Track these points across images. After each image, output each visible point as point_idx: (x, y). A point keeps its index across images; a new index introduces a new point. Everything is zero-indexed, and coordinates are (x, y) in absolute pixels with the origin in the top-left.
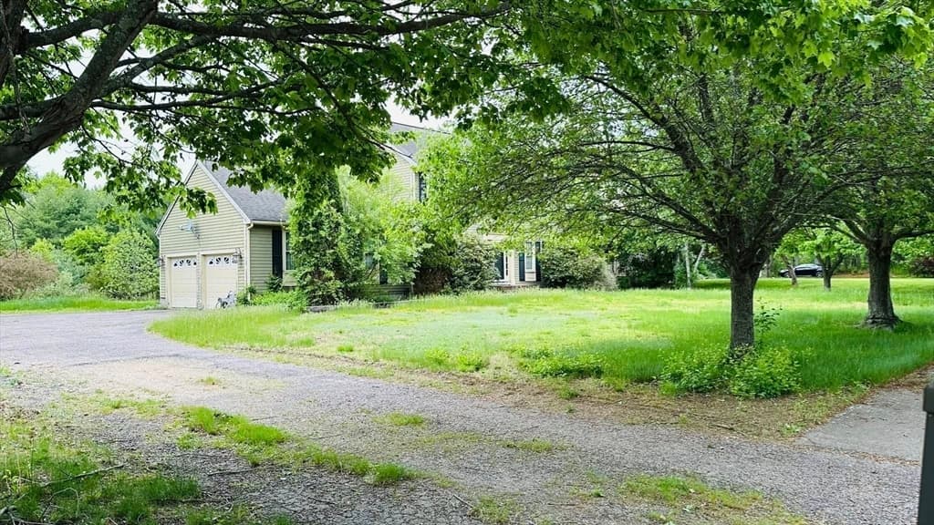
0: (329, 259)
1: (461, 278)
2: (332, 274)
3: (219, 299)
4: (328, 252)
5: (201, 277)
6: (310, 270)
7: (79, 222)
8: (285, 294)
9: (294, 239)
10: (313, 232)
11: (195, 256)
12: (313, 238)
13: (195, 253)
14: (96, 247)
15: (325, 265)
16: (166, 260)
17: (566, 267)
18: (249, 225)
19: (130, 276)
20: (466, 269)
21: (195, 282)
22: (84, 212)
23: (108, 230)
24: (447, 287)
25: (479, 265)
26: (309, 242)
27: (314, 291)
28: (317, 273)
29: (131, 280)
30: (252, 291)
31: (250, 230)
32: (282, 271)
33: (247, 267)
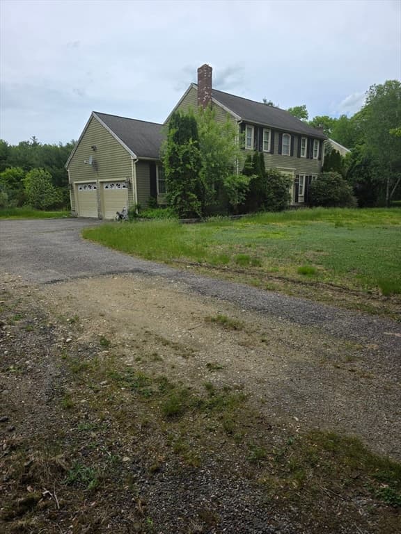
0: (193, 185)
1: (271, 199)
2: (195, 196)
3: (118, 213)
4: (192, 180)
5: (100, 197)
6: (179, 193)
7: (7, 164)
8: (162, 210)
9: (168, 171)
10: (182, 165)
11: (95, 183)
12: (182, 170)
13: (96, 181)
14: (18, 179)
15: (190, 189)
16: (74, 186)
17: (330, 193)
18: (135, 160)
19: (41, 196)
20: (275, 194)
21: (96, 200)
22: (11, 159)
23: (24, 169)
24: (263, 206)
25: (283, 191)
26: (178, 172)
27: (182, 209)
28: (184, 196)
29: (41, 198)
30: (138, 207)
31: (136, 163)
32: (156, 194)
33: (135, 191)
